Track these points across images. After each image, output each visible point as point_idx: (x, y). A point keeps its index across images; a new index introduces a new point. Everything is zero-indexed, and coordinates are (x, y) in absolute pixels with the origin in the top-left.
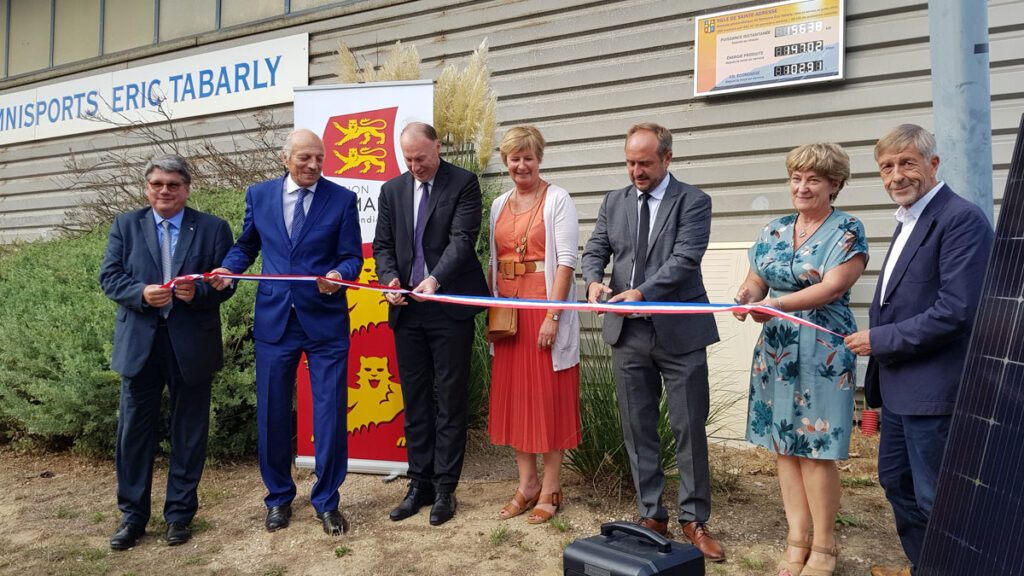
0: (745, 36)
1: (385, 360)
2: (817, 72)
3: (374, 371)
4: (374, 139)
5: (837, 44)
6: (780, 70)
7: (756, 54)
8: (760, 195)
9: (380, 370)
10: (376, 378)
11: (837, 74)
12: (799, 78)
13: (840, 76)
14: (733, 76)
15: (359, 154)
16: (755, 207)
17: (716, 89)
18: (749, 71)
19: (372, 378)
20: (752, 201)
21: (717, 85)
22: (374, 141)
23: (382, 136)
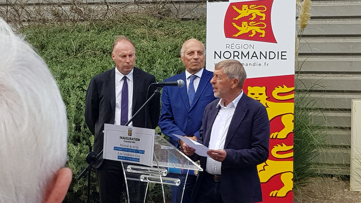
22: (258, 18)
23: (264, 15)
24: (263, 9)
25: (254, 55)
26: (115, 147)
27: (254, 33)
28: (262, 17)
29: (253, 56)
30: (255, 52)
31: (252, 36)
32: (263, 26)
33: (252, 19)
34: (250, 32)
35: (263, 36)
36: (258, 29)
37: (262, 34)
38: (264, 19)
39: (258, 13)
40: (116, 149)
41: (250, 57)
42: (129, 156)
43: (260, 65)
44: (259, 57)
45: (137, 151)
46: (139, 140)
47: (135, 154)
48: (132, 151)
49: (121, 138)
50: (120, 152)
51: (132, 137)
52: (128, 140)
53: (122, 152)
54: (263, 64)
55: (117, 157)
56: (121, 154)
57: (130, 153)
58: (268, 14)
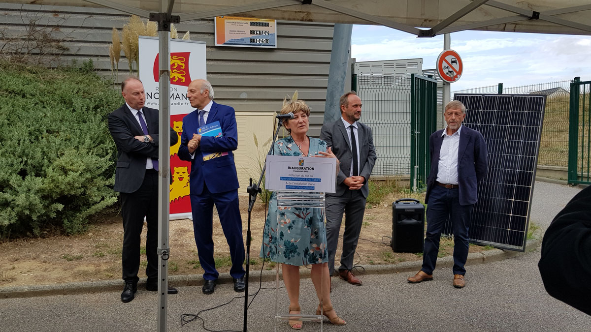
0: (237, 23)
1: (186, 168)
2: (266, 44)
3: (181, 173)
4: (179, 66)
5: (275, 34)
6: (253, 40)
7: (243, 32)
8: (244, 92)
9: (184, 173)
10: (182, 177)
11: (275, 46)
12: (260, 45)
13: (276, 47)
14: (233, 40)
15: (172, 72)
16: (242, 97)
17: (225, 44)
18: (240, 38)
19: (180, 177)
20: (240, 94)
21: (226, 42)
22: (179, 67)
23: (183, 65)
24: (183, 60)
25: (178, 96)
26: (281, 178)
27: (177, 79)
28: (182, 66)
29: (176, 97)
30: (178, 94)
31: (175, 81)
32: (183, 73)
33: (175, 67)
34: (174, 78)
35: (184, 81)
36: (179, 76)
37: (182, 80)
38: (183, 68)
39: (179, 62)
40: (282, 179)
41: (174, 98)
42: (300, 185)
43: (182, 104)
44: (181, 98)
45: (312, 180)
46: (313, 169)
47: (308, 182)
48: (305, 180)
49: (290, 168)
50: (288, 182)
51: (304, 167)
52: (299, 170)
53: (291, 182)
54: (184, 104)
55: (285, 187)
56: (290, 183)
57: (302, 182)
58: (187, 63)
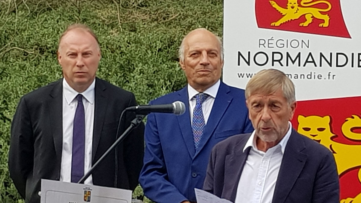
25: (310, 59)
27: (309, 20)
29: (307, 61)
30: (310, 54)
31: (306, 24)
32: (326, 6)
34: (303, 18)
35: (326, 24)
36: (316, 13)
37: (323, 21)
41: (302, 63)
43: (319, 77)
44: (318, 63)
54: (325, 75)
